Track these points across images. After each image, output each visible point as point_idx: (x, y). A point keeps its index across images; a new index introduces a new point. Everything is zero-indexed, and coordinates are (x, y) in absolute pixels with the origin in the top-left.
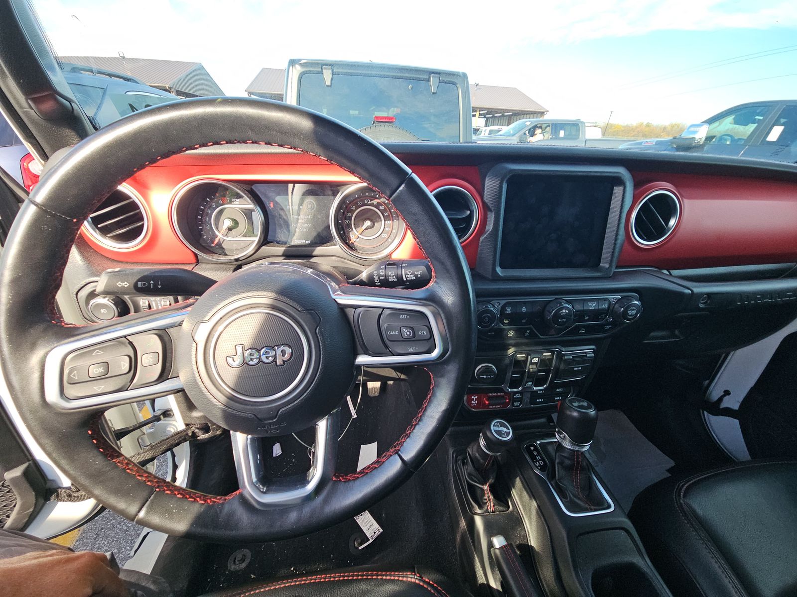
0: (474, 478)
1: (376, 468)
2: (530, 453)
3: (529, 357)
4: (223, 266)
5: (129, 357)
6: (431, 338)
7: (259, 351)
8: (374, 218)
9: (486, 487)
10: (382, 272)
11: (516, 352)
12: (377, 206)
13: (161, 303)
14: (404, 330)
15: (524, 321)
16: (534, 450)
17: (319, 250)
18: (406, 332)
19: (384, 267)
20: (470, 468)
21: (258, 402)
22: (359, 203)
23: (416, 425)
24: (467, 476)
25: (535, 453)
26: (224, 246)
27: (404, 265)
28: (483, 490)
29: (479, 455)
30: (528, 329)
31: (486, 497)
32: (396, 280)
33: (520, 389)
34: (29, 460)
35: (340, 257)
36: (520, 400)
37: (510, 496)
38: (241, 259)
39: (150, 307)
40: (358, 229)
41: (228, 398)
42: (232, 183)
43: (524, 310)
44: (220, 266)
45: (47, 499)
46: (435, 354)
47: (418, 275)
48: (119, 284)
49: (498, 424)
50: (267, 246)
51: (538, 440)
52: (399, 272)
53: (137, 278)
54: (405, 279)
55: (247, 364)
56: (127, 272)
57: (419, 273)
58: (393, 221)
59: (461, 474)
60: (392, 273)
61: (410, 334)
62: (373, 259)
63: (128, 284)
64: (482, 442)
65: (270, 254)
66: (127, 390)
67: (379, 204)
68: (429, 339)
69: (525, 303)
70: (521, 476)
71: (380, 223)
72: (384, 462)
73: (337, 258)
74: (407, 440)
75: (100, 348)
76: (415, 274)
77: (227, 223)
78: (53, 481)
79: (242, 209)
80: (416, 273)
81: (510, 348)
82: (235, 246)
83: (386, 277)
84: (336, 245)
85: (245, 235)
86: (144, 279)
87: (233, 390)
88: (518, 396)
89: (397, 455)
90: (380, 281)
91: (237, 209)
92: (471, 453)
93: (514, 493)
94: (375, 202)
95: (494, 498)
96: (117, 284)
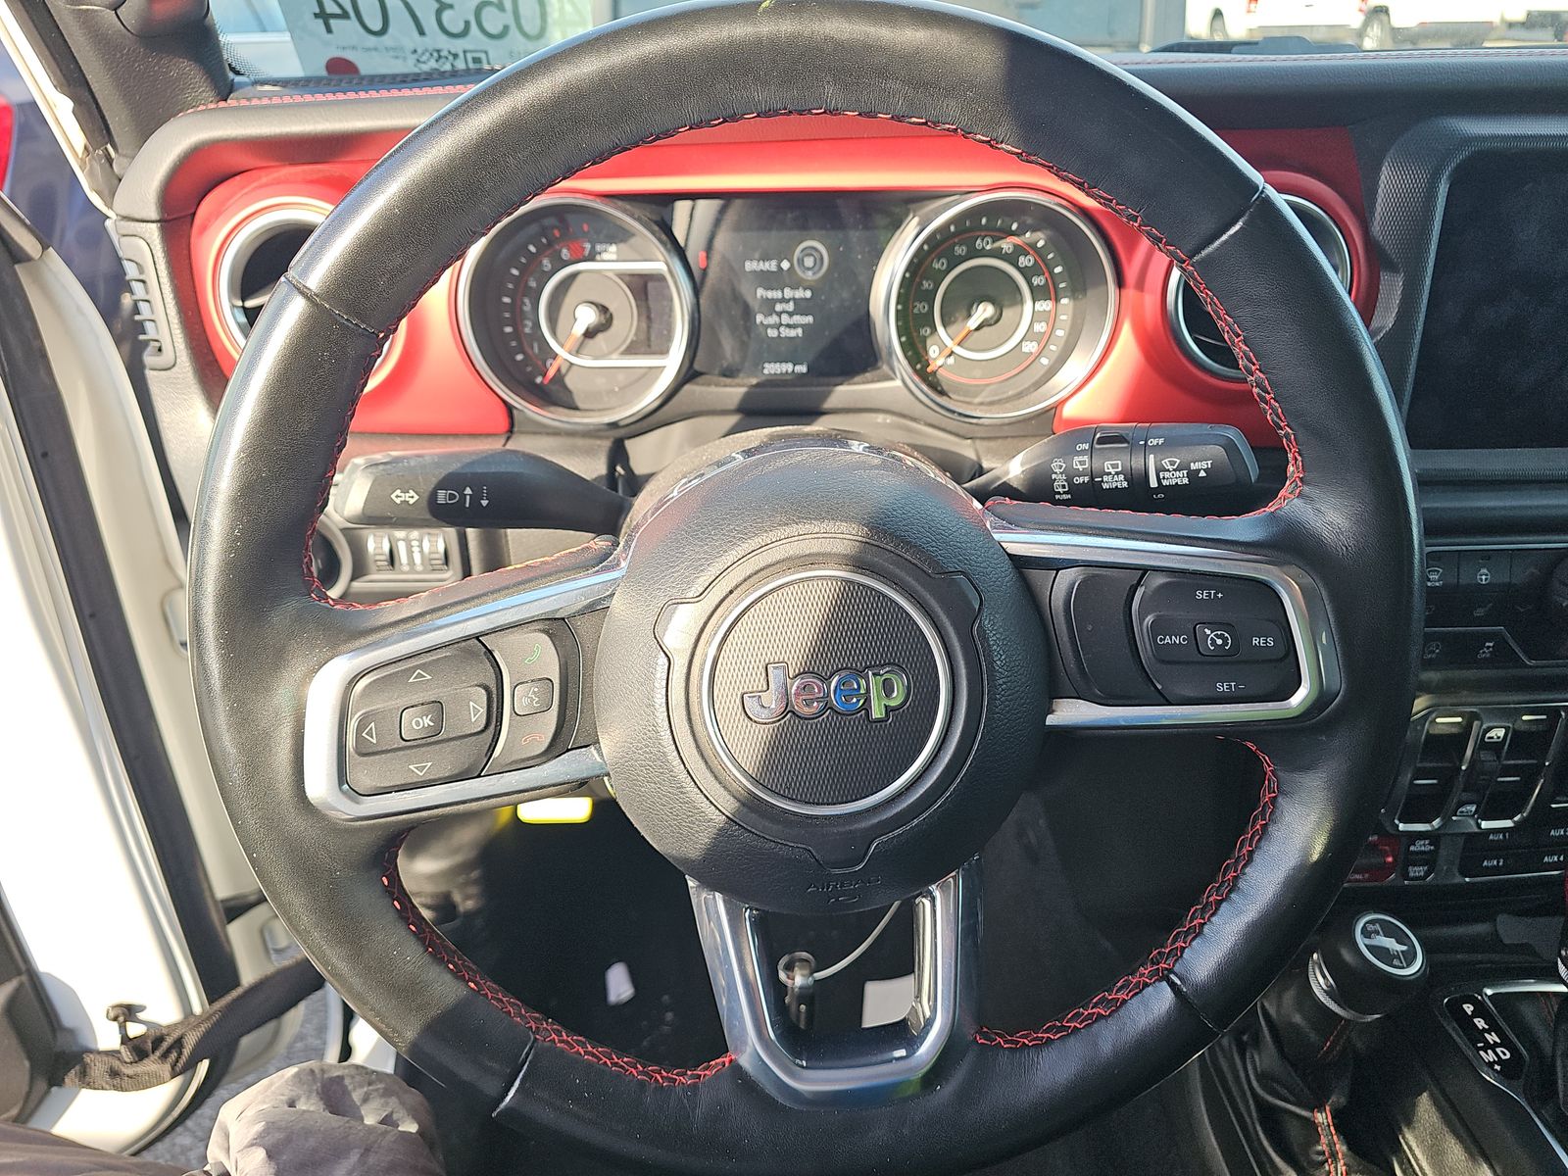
0: (1278, 1088)
1: (1100, 1017)
2: (1466, 1022)
3: (1476, 724)
4: (580, 442)
5: (487, 689)
6: (1286, 655)
7: (826, 680)
8: (1002, 293)
9: (1322, 1118)
10: (1082, 463)
11: (1433, 710)
12: (1012, 259)
13: (421, 546)
14: (1208, 632)
15: (1479, 612)
16: (1475, 1014)
17: (844, 393)
18: (1212, 638)
19: (1086, 446)
20: (1266, 1058)
21: (817, 817)
22: (960, 250)
23: (1219, 903)
24: (1255, 1084)
25: (1480, 1023)
26: (569, 381)
27: (1153, 442)
28: (1312, 1126)
29: (1304, 1017)
30: (1490, 637)
31: (1322, 1147)
32: (1125, 484)
33: (1436, 823)
34: (19, 973)
35: (904, 416)
36: (1429, 860)
37: (1397, 1149)
38: (622, 423)
39: (392, 559)
40: (952, 329)
41: (743, 804)
42: (620, 203)
43: (1484, 577)
44: (569, 441)
45: (56, 1080)
46: (1299, 698)
47: (1199, 471)
48: (397, 496)
49: (1378, 927)
50: (698, 384)
51: (1489, 986)
52: (1137, 463)
53: (434, 481)
54: (1153, 483)
55: (794, 713)
56: (412, 463)
57: (1201, 466)
58: (1057, 300)
59: (1229, 1077)
60: (1114, 466)
61: (1225, 640)
62: (1006, 421)
63: (416, 497)
64: (1320, 982)
65: (704, 408)
66: (479, 776)
67: (1019, 251)
68: (1281, 660)
69: (1487, 556)
70: (1436, 1092)
71: (1017, 309)
72: (1124, 1002)
73: (889, 419)
74: (1194, 943)
75: (424, 664)
76: (1188, 468)
77: (587, 317)
78: (71, 1032)
79: (621, 275)
80: (1193, 467)
81: (1418, 697)
82: (601, 382)
83: (1092, 478)
84: (892, 379)
85: (631, 350)
86: (451, 482)
87: (756, 781)
88: (1421, 846)
89: (1164, 983)
90: (1073, 489)
91: (611, 275)
92: (1272, 1011)
93: (1412, 1142)
94: (1006, 245)
95: (1350, 1149)
96: (393, 496)
